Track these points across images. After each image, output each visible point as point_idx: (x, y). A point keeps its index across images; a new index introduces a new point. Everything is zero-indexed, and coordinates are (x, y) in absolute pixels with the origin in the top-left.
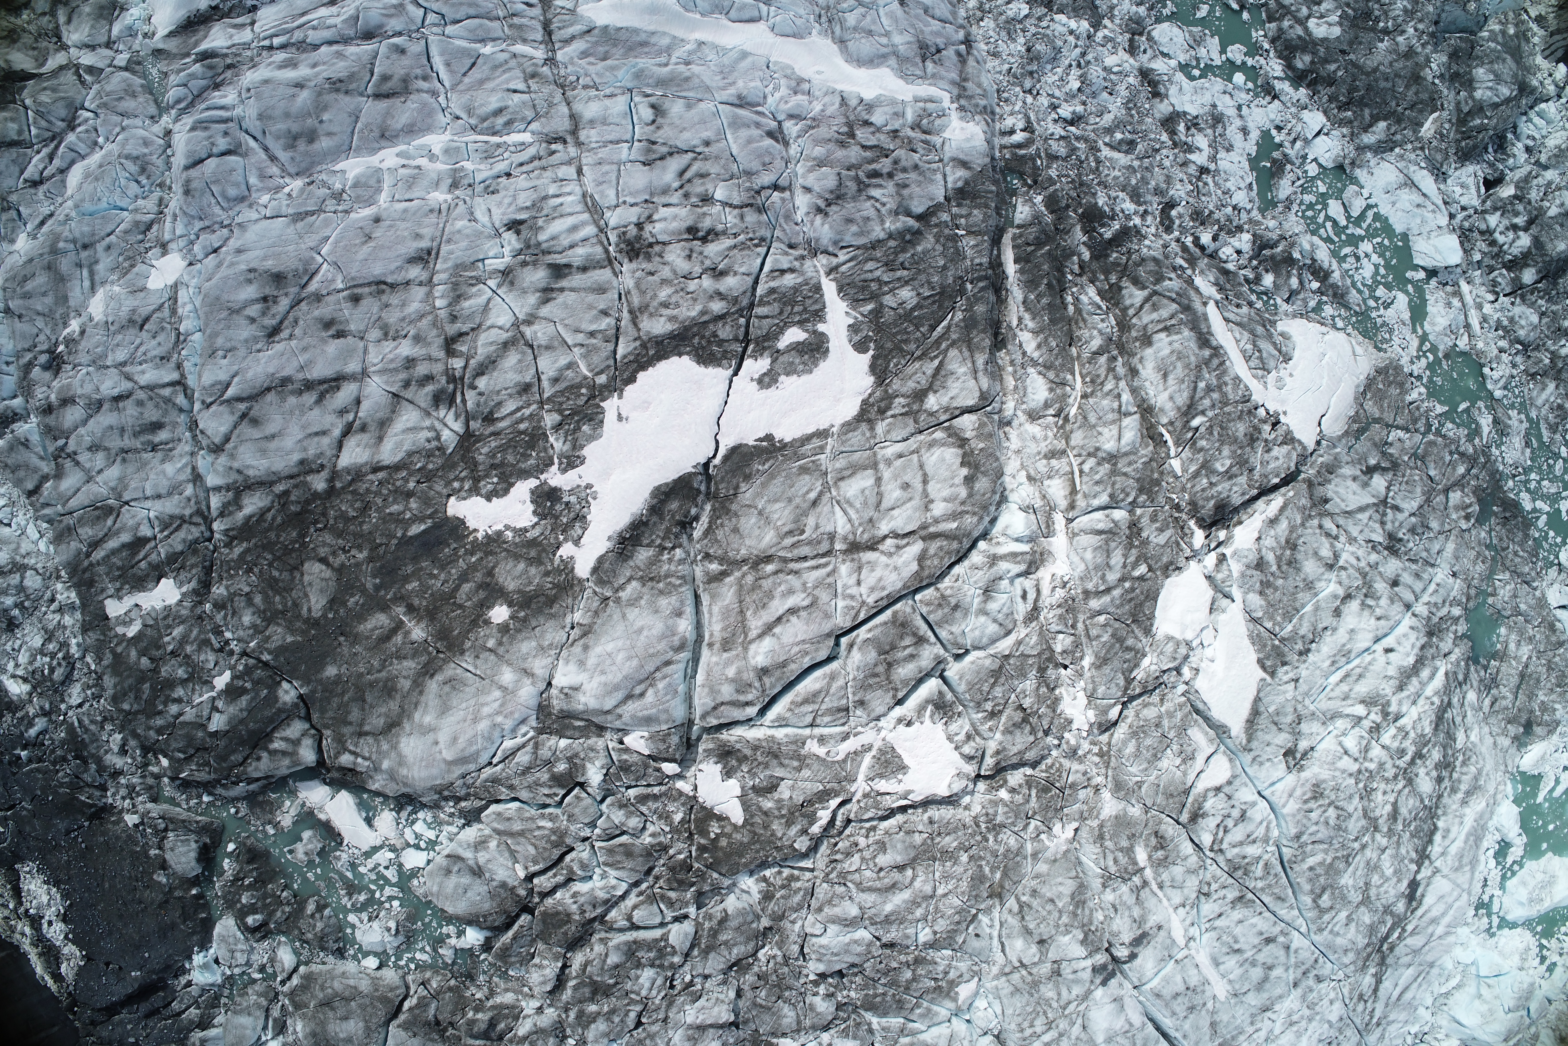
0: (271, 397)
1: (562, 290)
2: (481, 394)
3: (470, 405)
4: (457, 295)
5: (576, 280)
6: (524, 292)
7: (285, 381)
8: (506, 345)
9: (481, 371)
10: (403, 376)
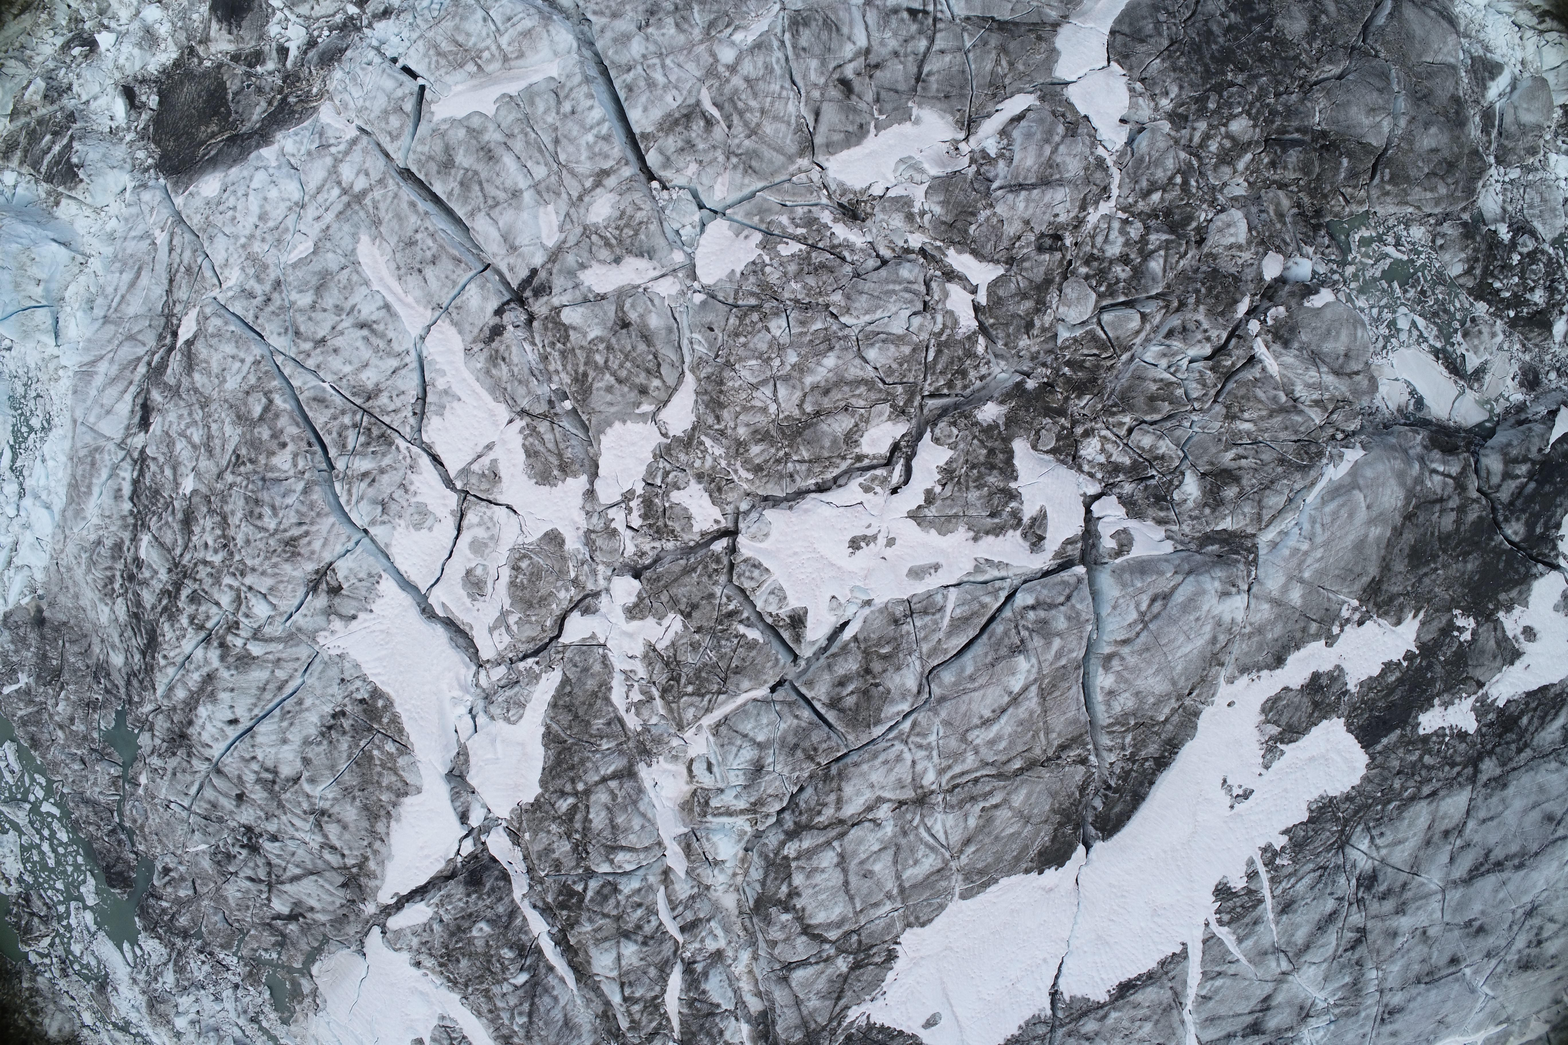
0: (1535, 847)
1: (1251, 1012)
2: (1331, 894)
3: (1342, 880)
4: (1356, 988)
5: (1237, 1025)
6: (1290, 1003)
7: (1520, 867)
8: (1307, 947)
9: (1332, 916)
10: (1408, 895)
